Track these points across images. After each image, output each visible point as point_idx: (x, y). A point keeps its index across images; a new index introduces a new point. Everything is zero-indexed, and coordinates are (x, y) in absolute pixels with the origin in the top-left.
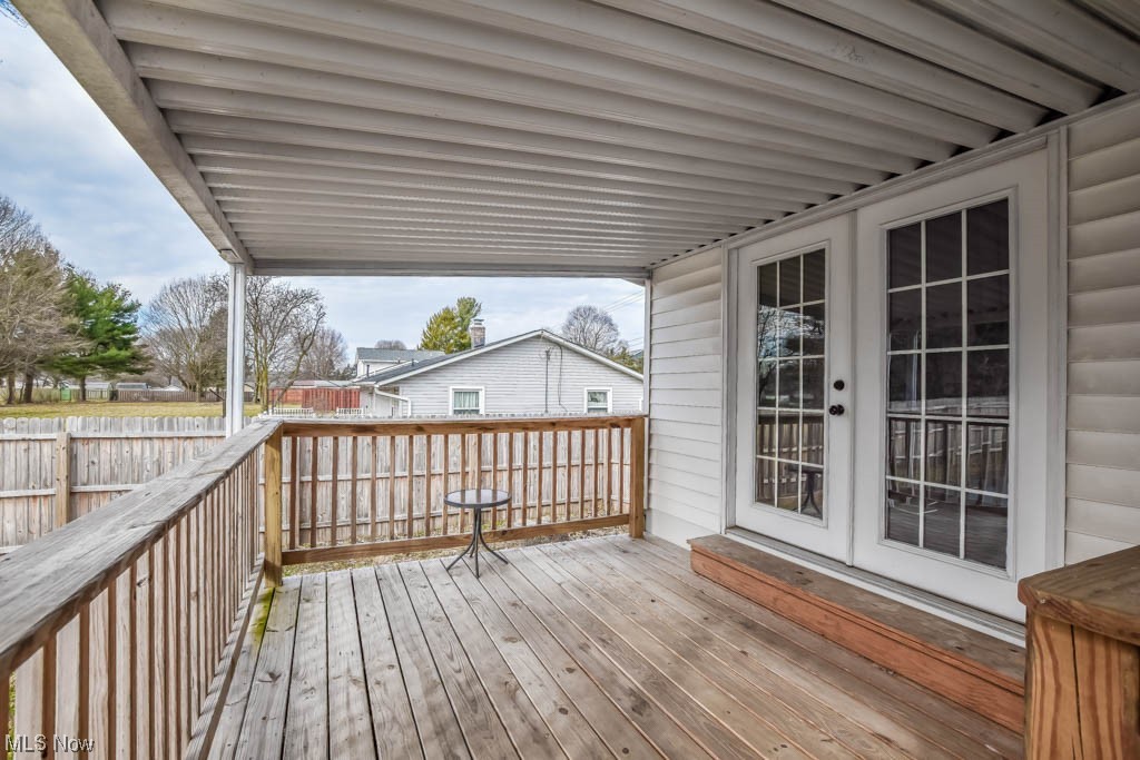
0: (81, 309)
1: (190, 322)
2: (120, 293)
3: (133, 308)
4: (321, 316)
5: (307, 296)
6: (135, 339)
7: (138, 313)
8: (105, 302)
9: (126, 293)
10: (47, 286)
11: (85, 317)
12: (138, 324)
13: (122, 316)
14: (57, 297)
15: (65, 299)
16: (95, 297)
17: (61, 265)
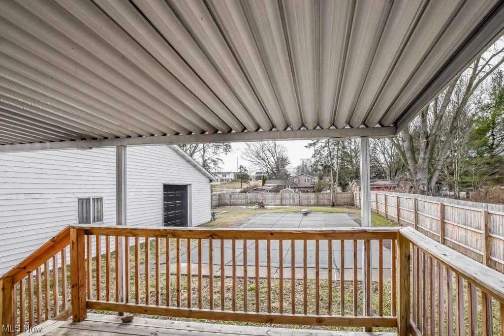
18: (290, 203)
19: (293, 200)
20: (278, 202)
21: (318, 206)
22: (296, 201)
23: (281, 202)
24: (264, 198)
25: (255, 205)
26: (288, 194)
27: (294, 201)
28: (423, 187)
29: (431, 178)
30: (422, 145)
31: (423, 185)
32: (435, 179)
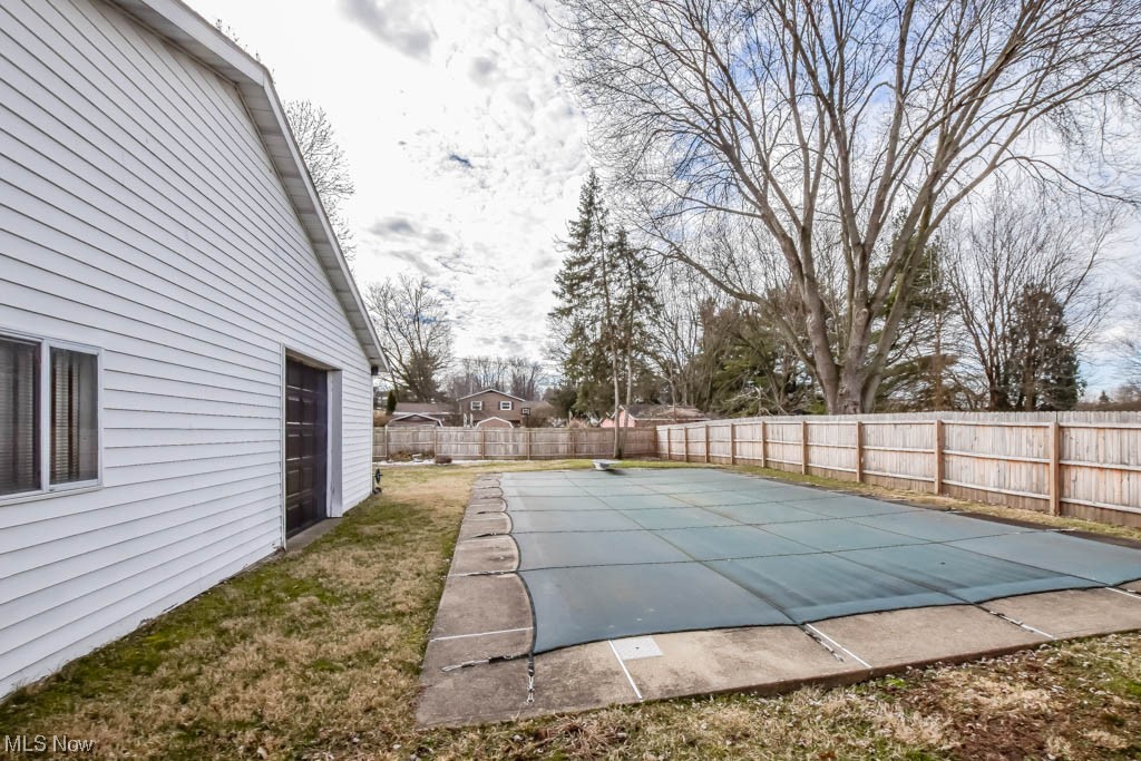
18: (507, 451)
19: (514, 446)
20: (476, 450)
21: (576, 457)
22: (522, 448)
23: (484, 450)
24: (437, 439)
25: (412, 459)
26: (499, 430)
27: (516, 448)
28: (855, 410)
29: (864, 391)
30: (859, 320)
31: (855, 404)
32: (872, 394)
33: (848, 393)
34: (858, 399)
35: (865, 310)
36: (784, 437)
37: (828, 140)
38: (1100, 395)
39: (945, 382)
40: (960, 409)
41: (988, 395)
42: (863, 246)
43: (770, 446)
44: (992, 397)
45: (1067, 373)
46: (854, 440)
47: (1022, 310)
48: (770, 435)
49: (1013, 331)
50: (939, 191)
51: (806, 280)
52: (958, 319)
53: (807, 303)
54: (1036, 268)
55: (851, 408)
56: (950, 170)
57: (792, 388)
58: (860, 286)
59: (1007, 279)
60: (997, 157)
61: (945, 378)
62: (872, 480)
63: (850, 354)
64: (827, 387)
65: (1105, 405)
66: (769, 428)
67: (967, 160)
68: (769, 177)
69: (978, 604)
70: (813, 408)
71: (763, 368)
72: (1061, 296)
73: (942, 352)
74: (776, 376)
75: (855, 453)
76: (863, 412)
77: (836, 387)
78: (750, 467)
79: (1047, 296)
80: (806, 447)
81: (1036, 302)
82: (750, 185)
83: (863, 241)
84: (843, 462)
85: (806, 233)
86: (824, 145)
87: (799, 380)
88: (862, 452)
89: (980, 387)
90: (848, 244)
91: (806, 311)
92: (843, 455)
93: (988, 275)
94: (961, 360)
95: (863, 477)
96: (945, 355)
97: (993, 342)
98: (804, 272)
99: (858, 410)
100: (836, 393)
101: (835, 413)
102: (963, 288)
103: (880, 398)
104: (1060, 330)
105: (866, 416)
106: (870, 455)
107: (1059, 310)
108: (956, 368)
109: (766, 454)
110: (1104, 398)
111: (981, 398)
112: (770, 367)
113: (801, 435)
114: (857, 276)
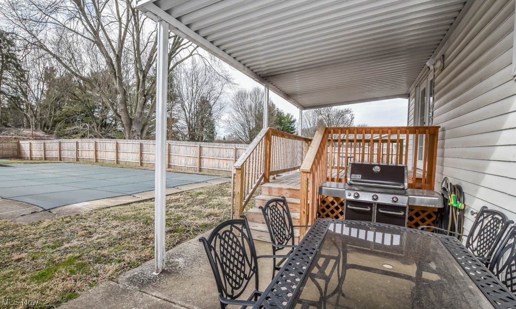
0: (280, 123)
1: (310, 125)
2: (290, 116)
3: (294, 121)
4: (353, 118)
5: (347, 111)
6: (294, 132)
7: (295, 123)
8: (286, 120)
9: (292, 116)
10: (272, 116)
11: (281, 125)
12: (295, 127)
13: (290, 124)
14: (274, 119)
15: (276, 120)
16: (284, 118)
17: (276, 109)
28: (138, 138)
29: (142, 131)
30: (141, 101)
31: (138, 135)
32: (145, 132)
33: (135, 131)
34: (139, 134)
35: (143, 98)
36: (107, 148)
37: (131, 19)
38: (223, 137)
39: (173, 129)
40: (178, 140)
41: (188, 136)
42: (144, 71)
43: (99, 152)
44: (189, 136)
45: (212, 130)
46: (138, 150)
47: (200, 106)
48: (99, 147)
49: (197, 112)
50: (174, 57)
51: (118, 79)
52: (179, 105)
53: (118, 89)
54: (205, 90)
55: (136, 137)
56: (177, 51)
57: (105, 125)
58: (142, 87)
59: (196, 92)
60: (193, 52)
61: (173, 127)
62: (145, 165)
63: (137, 115)
64: (126, 127)
65: (225, 141)
66: (99, 145)
67: (183, 49)
68: (100, 24)
69: (174, 187)
70: (117, 136)
71: (88, 112)
72: (212, 102)
73: (173, 117)
74: (96, 119)
75: (139, 155)
76: (141, 139)
77: (130, 128)
78: (87, 161)
79: (207, 102)
80: (117, 152)
81: (204, 103)
82: (90, 25)
83: (144, 69)
84: (134, 159)
85: (118, 58)
86: (128, 21)
87: (108, 122)
88: (141, 154)
89: (186, 132)
90: (137, 66)
91: (117, 92)
92: (134, 156)
93: (190, 89)
94: (179, 121)
95: (142, 164)
96: (174, 118)
97: (191, 115)
98: (117, 75)
99: (139, 138)
100: (130, 130)
101: (129, 139)
102: (182, 93)
103: (148, 133)
104: (211, 114)
105: (143, 140)
106: (144, 155)
107: (211, 108)
108: (178, 124)
109: (96, 156)
110: (224, 139)
111: (186, 136)
112: (92, 112)
113: (115, 148)
114: (141, 83)
